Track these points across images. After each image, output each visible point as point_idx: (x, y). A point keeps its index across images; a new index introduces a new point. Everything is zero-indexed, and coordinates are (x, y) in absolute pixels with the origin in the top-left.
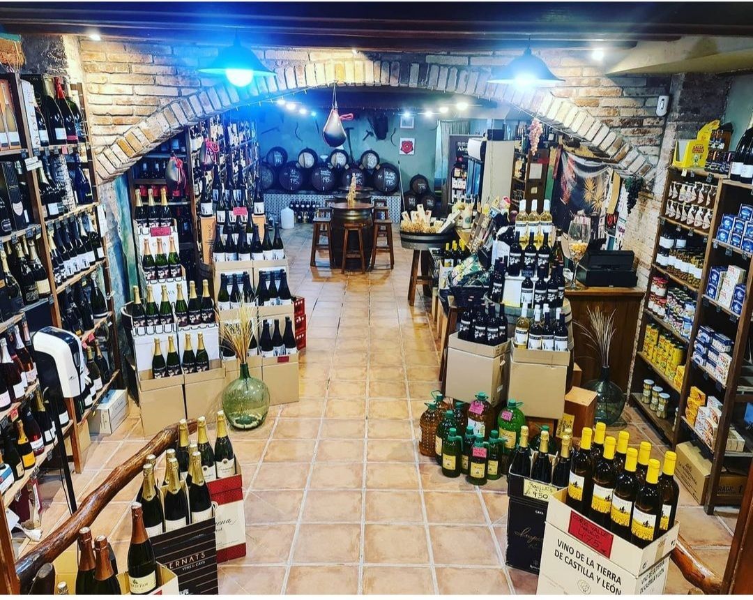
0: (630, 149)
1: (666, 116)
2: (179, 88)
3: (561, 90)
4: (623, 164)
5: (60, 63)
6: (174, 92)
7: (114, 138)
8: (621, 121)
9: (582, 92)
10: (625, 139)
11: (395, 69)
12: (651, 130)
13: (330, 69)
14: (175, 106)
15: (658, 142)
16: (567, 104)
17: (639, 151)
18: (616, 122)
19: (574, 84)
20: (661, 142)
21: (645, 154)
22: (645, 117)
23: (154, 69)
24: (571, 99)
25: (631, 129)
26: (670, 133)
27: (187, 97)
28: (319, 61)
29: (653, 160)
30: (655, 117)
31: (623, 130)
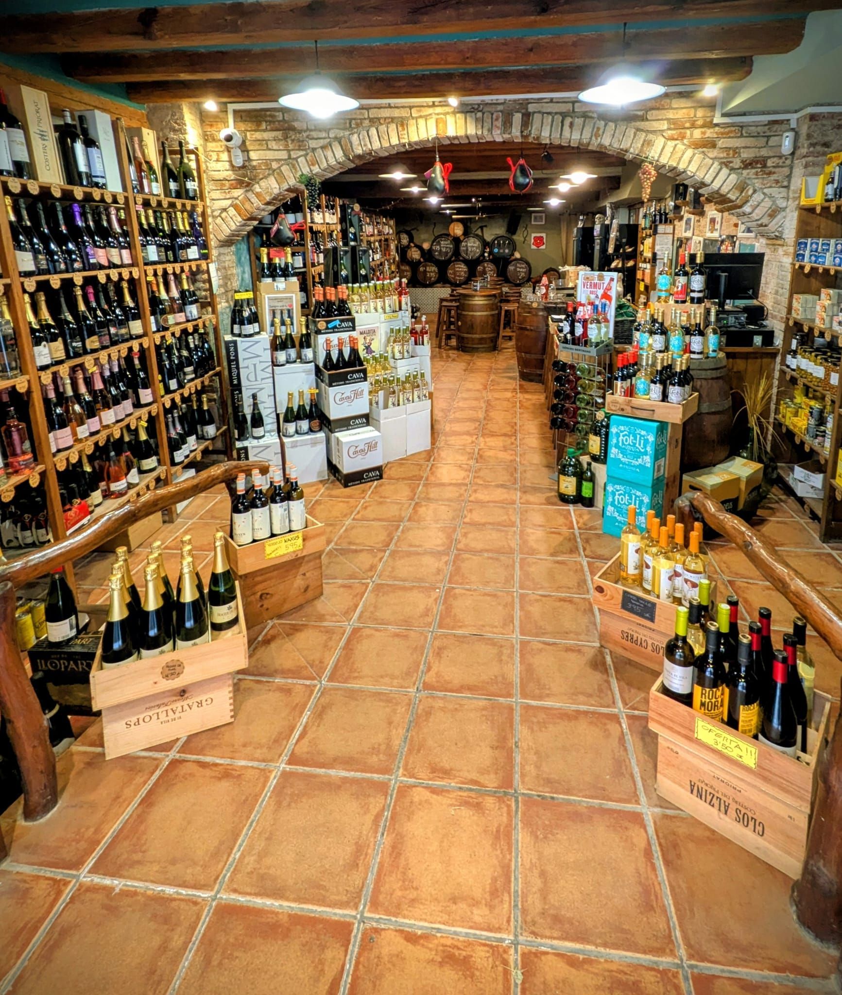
0: (755, 191)
1: (793, 154)
2: (289, 151)
3: (674, 132)
4: (747, 209)
5: (180, 130)
6: (284, 155)
7: (229, 202)
8: (742, 162)
9: (697, 134)
10: (748, 182)
11: (497, 119)
12: (776, 170)
13: (432, 123)
14: (284, 169)
15: (785, 184)
16: (681, 147)
17: (764, 194)
18: (737, 163)
19: (688, 125)
20: (789, 182)
21: (771, 197)
22: (770, 157)
23: (266, 135)
24: (685, 141)
25: (754, 171)
26: (798, 171)
27: (296, 159)
28: (421, 117)
29: (782, 203)
30: (780, 157)
31: (745, 172)
